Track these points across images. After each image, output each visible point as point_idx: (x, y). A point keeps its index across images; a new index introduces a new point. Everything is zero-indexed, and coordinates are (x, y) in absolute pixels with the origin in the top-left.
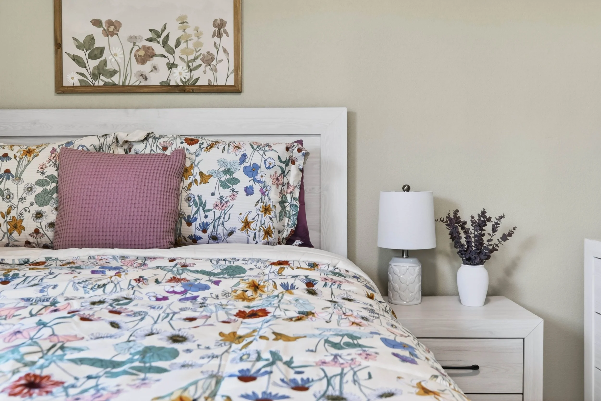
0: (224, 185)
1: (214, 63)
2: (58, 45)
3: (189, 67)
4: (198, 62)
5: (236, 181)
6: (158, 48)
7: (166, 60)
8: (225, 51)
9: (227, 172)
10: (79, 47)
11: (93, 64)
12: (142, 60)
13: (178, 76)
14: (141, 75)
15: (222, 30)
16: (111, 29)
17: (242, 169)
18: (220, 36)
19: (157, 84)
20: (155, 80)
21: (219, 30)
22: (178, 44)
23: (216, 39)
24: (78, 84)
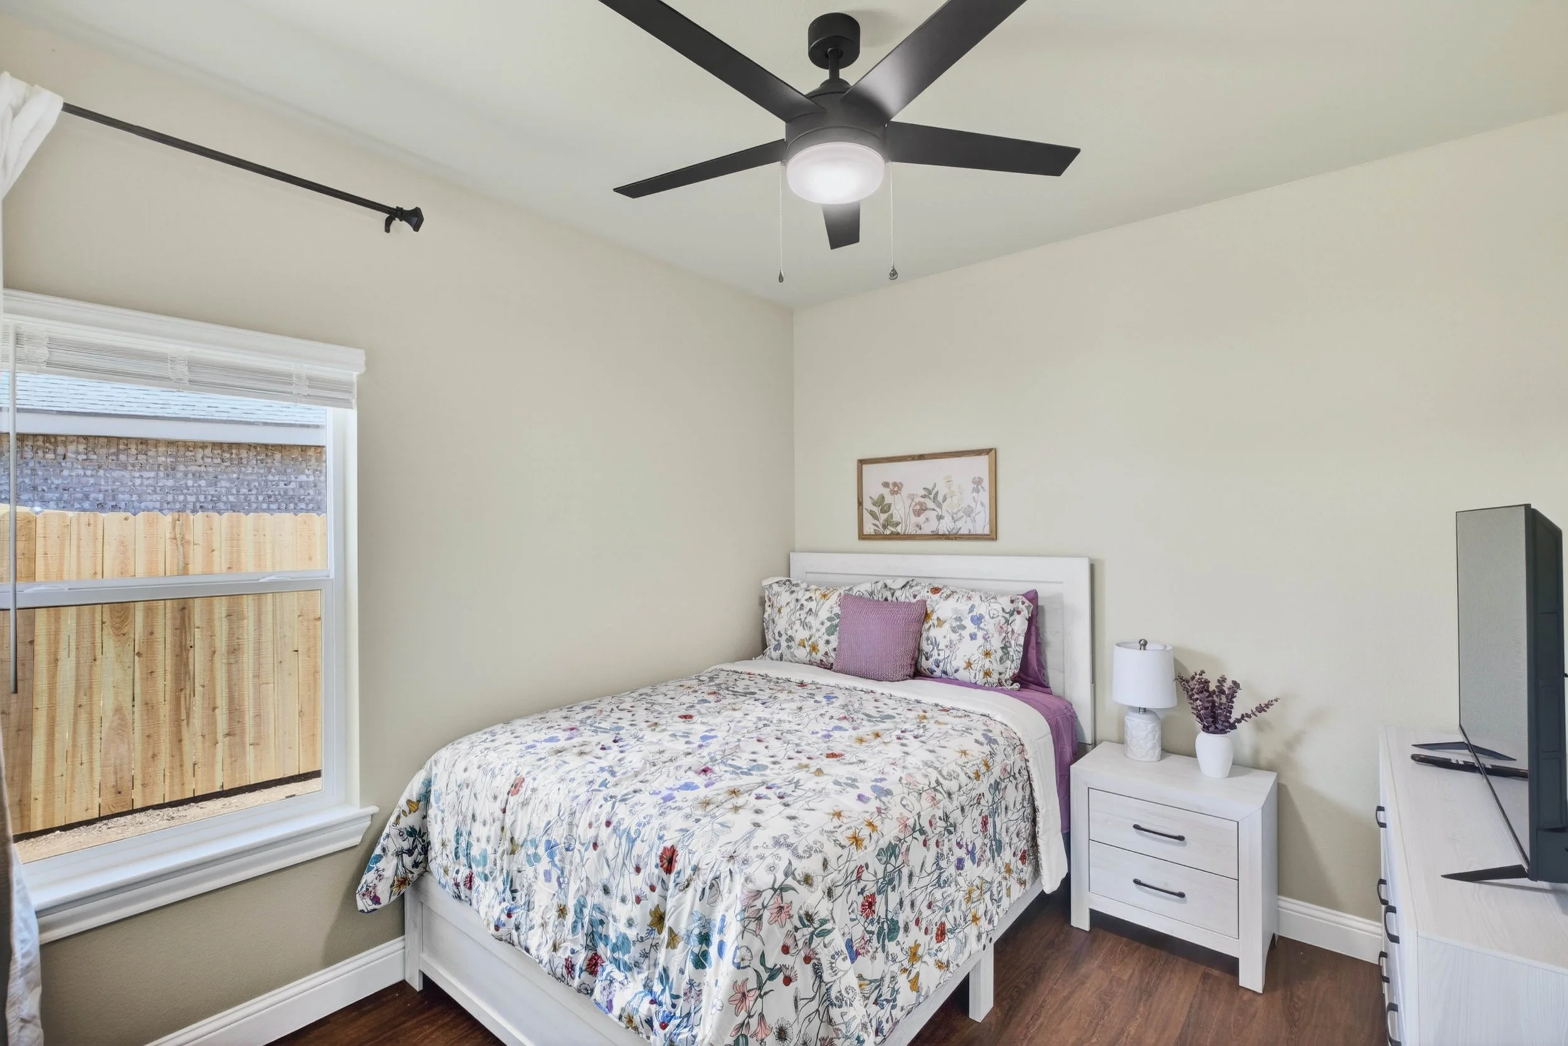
0: (954, 630)
1: (973, 514)
2: (860, 503)
3: (953, 518)
4: (961, 514)
5: (964, 628)
6: (930, 504)
7: (935, 513)
8: (982, 504)
9: (959, 619)
10: (874, 504)
11: (883, 517)
12: (918, 513)
13: (945, 527)
14: (917, 526)
15: (980, 487)
16: (896, 489)
17: (970, 618)
18: (978, 491)
19: (929, 532)
20: (927, 530)
21: (977, 486)
22: (945, 500)
23: (975, 494)
24: (873, 533)
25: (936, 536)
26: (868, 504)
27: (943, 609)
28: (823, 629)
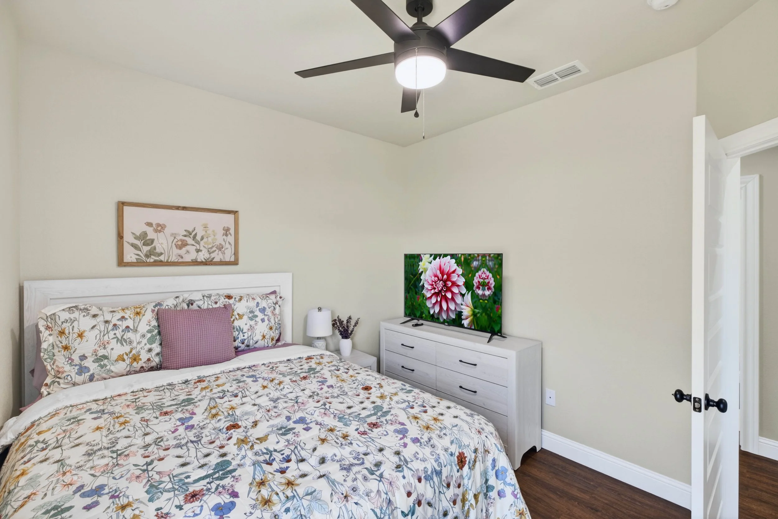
0: (251, 319)
1: (223, 249)
2: (120, 236)
3: (209, 251)
4: (214, 249)
5: (257, 316)
6: (190, 241)
7: (195, 248)
8: (230, 243)
9: (251, 312)
10: (136, 238)
11: (146, 249)
12: (180, 247)
13: (202, 256)
14: (179, 256)
15: (228, 232)
16: (159, 228)
17: (258, 310)
18: (227, 235)
19: (189, 260)
20: (188, 258)
21: (226, 232)
22: (202, 239)
23: (224, 237)
24: (135, 261)
25: (195, 263)
26: (128, 237)
27: (240, 308)
28: (145, 341)
